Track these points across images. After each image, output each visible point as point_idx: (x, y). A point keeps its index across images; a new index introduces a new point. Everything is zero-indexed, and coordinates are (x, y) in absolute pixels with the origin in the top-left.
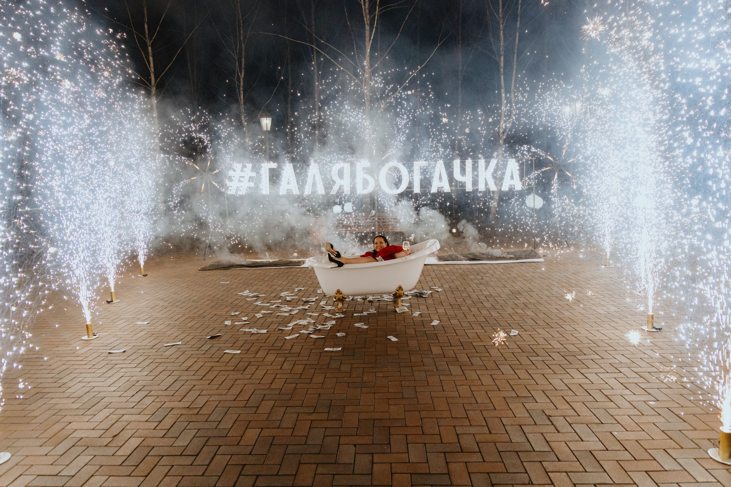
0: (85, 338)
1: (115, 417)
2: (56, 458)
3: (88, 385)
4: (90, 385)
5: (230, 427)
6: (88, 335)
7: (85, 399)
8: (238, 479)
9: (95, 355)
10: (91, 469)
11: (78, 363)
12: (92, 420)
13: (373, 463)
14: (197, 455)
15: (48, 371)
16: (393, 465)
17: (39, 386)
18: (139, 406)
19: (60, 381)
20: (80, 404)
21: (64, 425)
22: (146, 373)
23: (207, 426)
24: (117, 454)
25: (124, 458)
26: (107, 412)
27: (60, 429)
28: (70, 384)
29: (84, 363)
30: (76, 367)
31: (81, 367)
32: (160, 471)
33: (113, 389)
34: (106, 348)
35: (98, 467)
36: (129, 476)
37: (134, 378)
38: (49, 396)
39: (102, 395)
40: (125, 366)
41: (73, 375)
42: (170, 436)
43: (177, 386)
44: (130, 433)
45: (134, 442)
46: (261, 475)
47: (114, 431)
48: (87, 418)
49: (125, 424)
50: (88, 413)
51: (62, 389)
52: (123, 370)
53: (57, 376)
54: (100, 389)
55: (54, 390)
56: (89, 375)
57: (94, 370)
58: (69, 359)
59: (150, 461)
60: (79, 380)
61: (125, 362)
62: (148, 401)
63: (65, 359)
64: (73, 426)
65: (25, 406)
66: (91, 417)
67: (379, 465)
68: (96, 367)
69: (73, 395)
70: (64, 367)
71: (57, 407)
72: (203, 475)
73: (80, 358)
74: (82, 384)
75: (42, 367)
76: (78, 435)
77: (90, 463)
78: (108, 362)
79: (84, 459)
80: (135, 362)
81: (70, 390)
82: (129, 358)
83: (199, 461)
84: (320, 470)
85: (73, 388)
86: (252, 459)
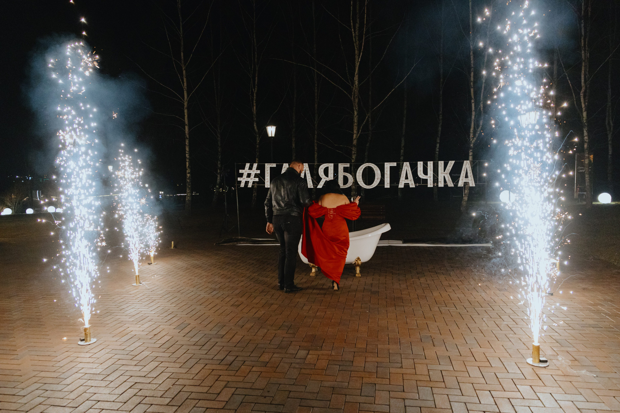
0: (135, 284)
1: (155, 326)
2: (122, 343)
3: (138, 310)
4: (139, 310)
5: (224, 334)
6: (137, 283)
7: (137, 316)
8: (226, 356)
9: (141, 294)
10: (142, 348)
11: (131, 298)
12: (141, 327)
13: (308, 354)
14: (203, 346)
15: (113, 302)
16: (320, 356)
17: (108, 309)
18: (170, 321)
19: (120, 307)
20: (134, 319)
21: (125, 328)
22: (175, 305)
23: (210, 332)
24: (157, 342)
25: (162, 345)
26: (150, 323)
27: (123, 329)
28: (126, 309)
29: (135, 298)
30: (130, 300)
31: (133, 300)
32: (182, 351)
33: (154, 313)
34: (148, 291)
35: (146, 348)
36: (164, 352)
37: (167, 308)
38: (114, 314)
39: (147, 315)
40: (161, 301)
41: (128, 305)
42: (188, 336)
43: (194, 312)
44: (164, 334)
45: (167, 338)
46: (240, 356)
47: (155, 332)
48: (139, 326)
49: (161, 329)
50: (139, 323)
51: (122, 311)
52: (159, 303)
53: (118, 305)
54: (145, 312)
55: (117, 311)
56: (138, 305)
57: (141, 302)
58: (125, 296)
59: (176, 347)
60: (132, 307)
61: (161, 299)
62: (175, 319)
63: (123, 296)
64: (131, 329)
65: (101, 319)
66: (141, 325)
67: (311, 356)
68: (142, 301)
69: (129, 315)
70: (123, 300)
71: (120, 320)
72: (206, 354)
73: (132, 296)
74: (134, 309)
75: (109, 300)
76: (133, 333)
77: (142, 346)
78: (150, 298)
79: (137, 344)
80: (167, 299)
81: (127, 312)
82: (163, 297)
83: (204, 348)
84: (275, 355)
85: (129, 311)
86: (236, 349)
